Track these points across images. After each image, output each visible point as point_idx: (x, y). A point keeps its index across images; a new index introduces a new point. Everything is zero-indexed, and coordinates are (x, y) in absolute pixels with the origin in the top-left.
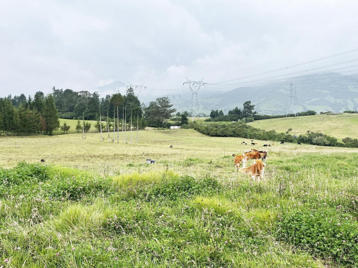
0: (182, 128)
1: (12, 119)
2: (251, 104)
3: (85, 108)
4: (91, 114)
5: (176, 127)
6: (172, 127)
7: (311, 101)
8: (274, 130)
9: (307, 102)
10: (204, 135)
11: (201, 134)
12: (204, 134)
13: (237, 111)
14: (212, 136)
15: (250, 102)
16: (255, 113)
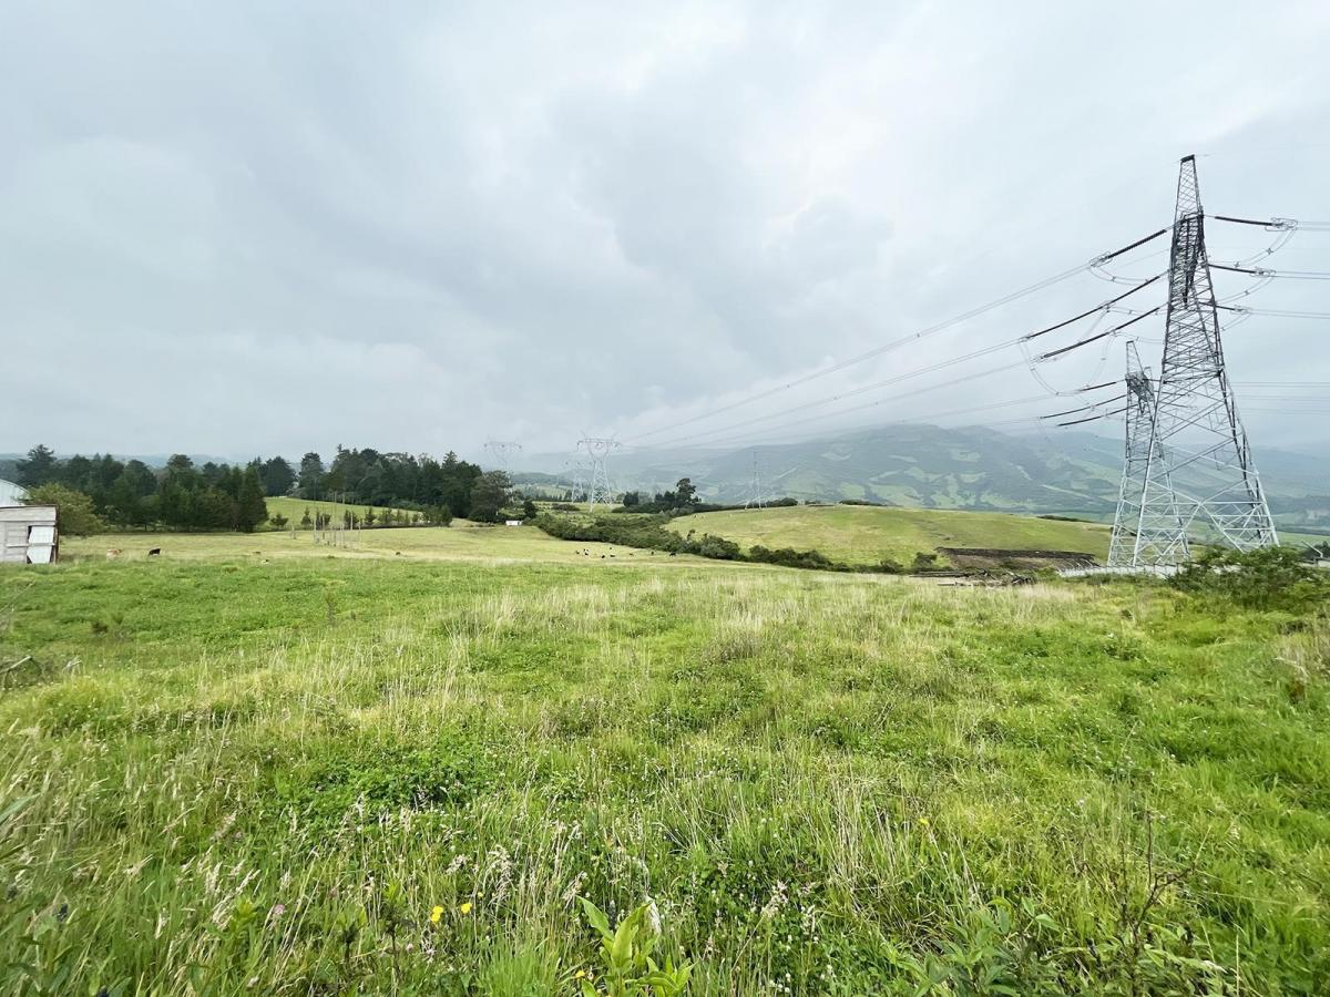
0: (524, 524)
1: (175, 506)
2: (691, 484)
3: (376, 486)
4: (384, 496)
5: (515, 523)
6: (508, 523)
7: (882, 476)
8: (677, 532)
9: (873, 479)
10: (552, 538)
11: (546, 536)
12: (553, 535)
13: (669, 496)
14: (567, 539)
15: (688, 480)
16: (697, 499)
